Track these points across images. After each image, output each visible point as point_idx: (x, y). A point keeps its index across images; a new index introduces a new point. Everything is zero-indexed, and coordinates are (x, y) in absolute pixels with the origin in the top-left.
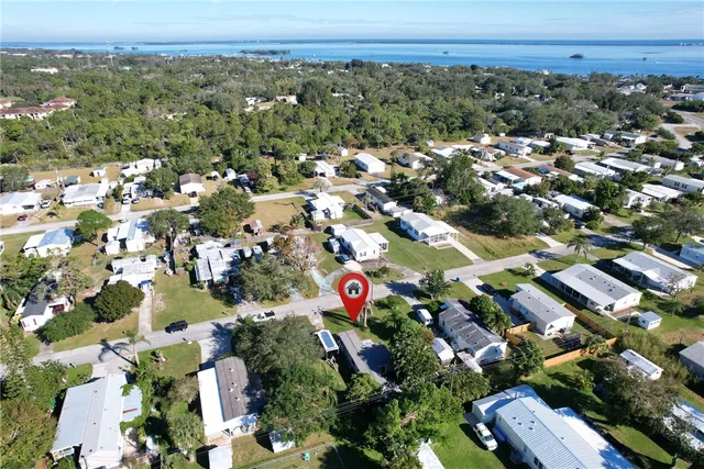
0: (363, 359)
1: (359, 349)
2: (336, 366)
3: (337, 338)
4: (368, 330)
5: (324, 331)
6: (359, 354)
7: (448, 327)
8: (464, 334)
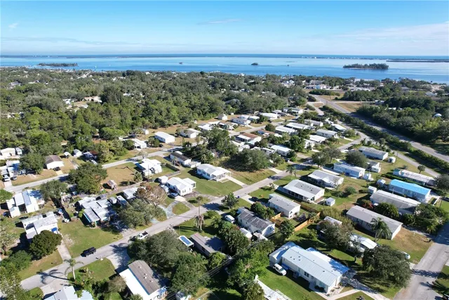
0: (209, 246)
1: (205, 242)
3: (191, 239)
4: (203, 232)
5: (181, 237)
6: (206, 244)
7: (244, 222)
8: (254, 223)
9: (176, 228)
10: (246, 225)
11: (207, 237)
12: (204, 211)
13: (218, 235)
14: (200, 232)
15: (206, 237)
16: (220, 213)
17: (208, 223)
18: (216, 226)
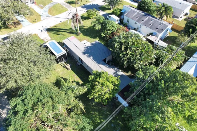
0: (89, 57)
1: (83, 50)
2: (68, 66)
3: (62, 45)
4: (81, 35)
5: (51, 41)
6: (84, 53)
7: (132, 23)
8: (146, 24)
9: (49, 30)
10: (136, 27)
11: (88, 42)
12: (82, 12)
13: (101, 38)
14: (77, 34)
15: (85, 41)
16: (101, 13)
17: (87, 24)
18: (98, 27)
